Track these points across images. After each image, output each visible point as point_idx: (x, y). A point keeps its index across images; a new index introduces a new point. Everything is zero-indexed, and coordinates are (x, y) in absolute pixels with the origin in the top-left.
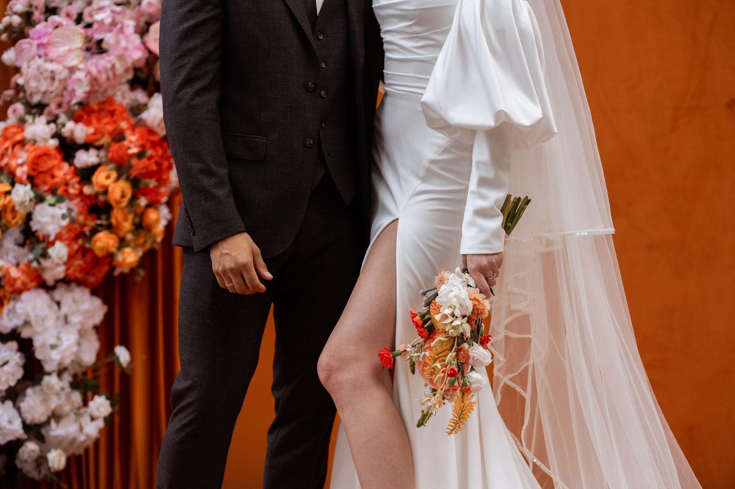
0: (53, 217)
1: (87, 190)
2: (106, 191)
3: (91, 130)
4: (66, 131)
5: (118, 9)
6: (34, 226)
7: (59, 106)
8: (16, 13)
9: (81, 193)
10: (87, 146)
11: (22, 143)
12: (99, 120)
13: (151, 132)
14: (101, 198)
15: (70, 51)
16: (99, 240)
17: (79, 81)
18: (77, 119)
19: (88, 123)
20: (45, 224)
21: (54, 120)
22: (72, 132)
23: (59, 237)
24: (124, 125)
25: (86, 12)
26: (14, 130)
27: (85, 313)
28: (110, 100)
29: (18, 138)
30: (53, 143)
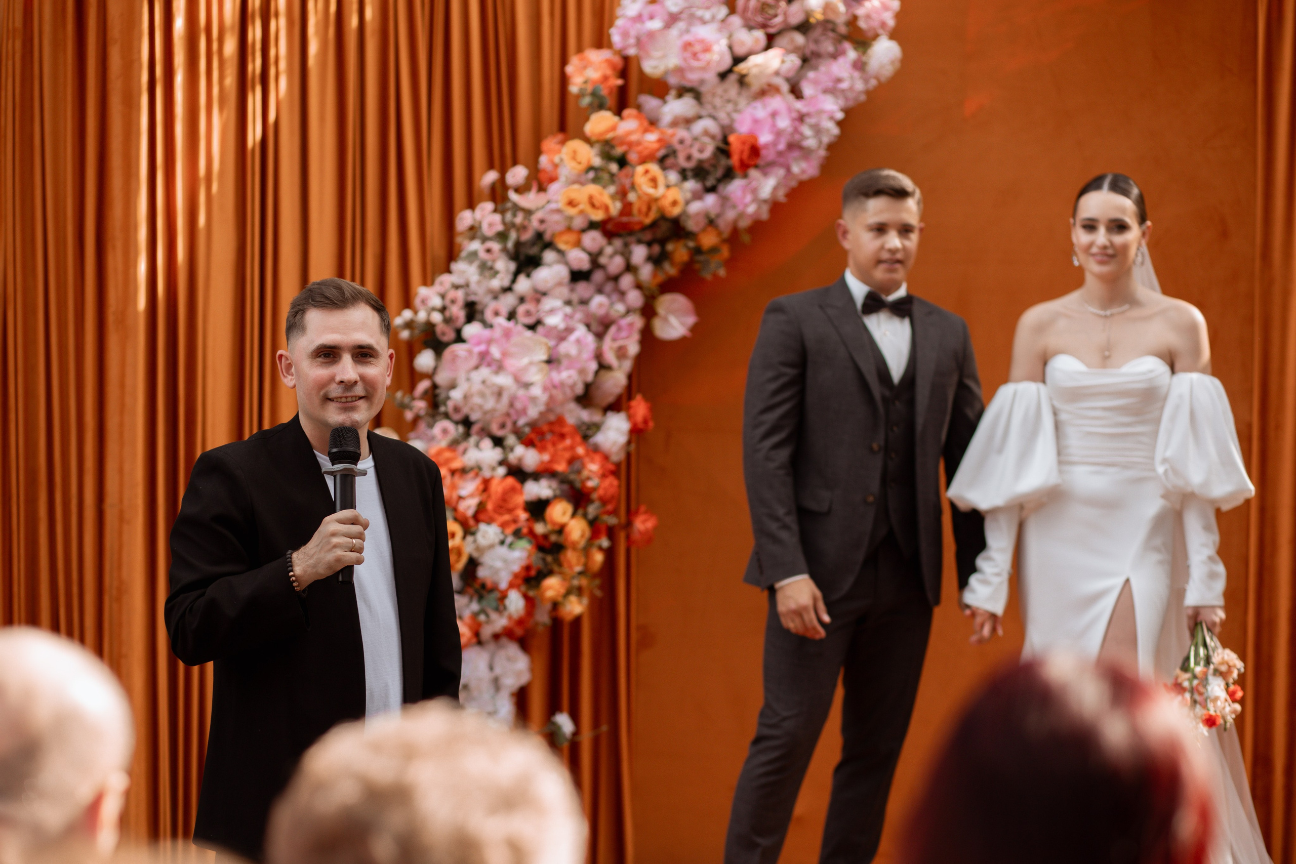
0: (505, 561)
1: (540, 528)
2: (561, 530)
3: (546, 457)
4: (512, 458)
5: (568, 310)
6: (482, 573)
7: (503, 426)
8: (434, 309)
9: (532, 533)
10: (536, 476)
11: (463, 471)
12: (554, 444)
13: (606, 457)
14: (553, 538)
15: (531, 363)
16: (550, 588)
17: (533, 400)
18: (528, 443)
19: (542, 449)
20: (497, 571)
21: (498, 442)
22: (520, 459)
23: (511, 585)
24: (580, 451)
25: (521, 310)
26: (448, 455)
27: (518, 674)
28: (560, 421)
29: (456, 465)
30: (502, 471)
